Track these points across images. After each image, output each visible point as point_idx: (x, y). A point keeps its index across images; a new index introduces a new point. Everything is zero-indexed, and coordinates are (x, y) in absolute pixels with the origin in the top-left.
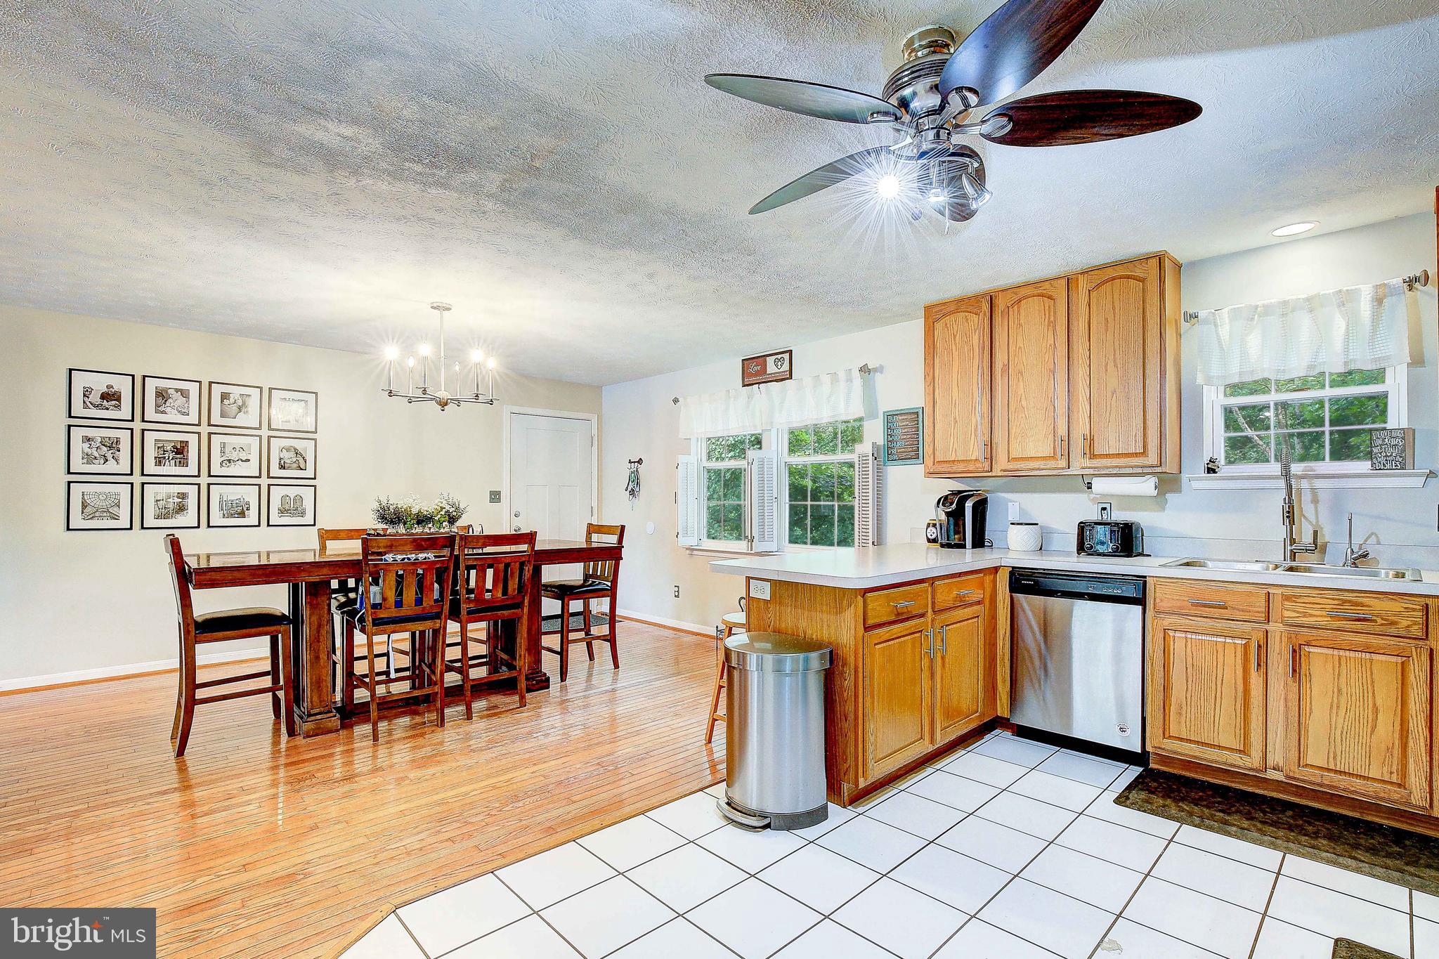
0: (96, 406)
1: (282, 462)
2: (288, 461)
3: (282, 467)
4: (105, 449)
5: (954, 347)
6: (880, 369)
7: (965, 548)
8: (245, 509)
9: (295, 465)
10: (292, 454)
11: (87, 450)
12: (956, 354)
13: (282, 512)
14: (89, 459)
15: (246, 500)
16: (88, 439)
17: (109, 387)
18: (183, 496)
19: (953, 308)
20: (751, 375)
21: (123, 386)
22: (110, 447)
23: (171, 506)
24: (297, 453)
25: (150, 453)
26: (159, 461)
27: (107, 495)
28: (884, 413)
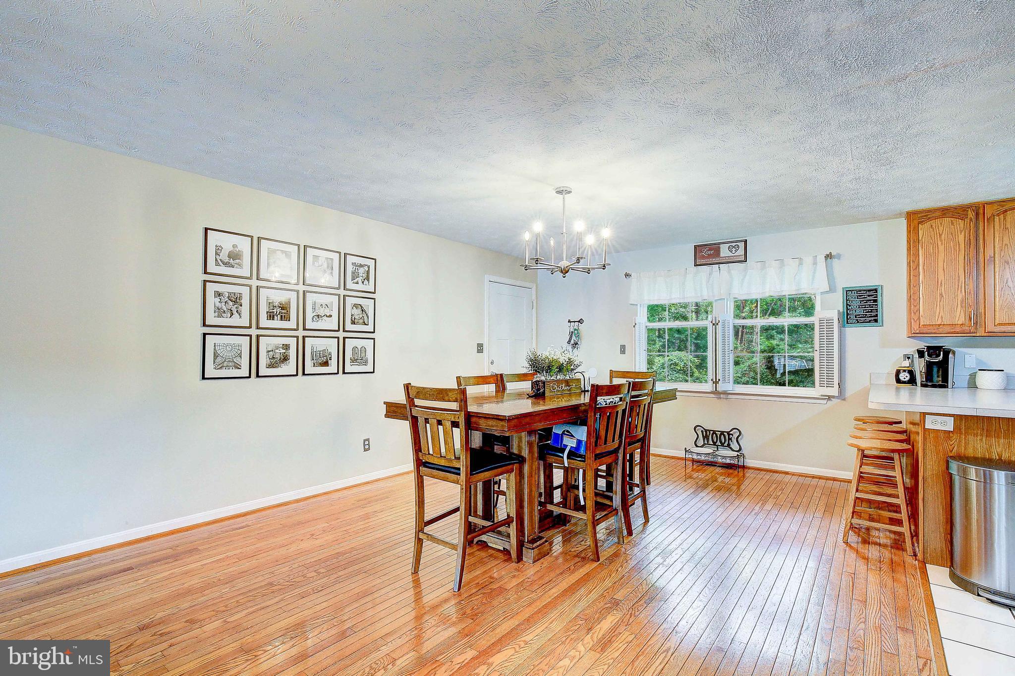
0: (225, 264)
1: (353, 318)
2: (357, 317)
3: (353, 323)
4: (231, 303)
5: (940, 243)
6: (839, 256)
7: (948, 388)
8: (328, 359)
9: (361, 321)
10: (359, 311)
11: (218, 304)
12: (941, 248)
13: (354, 361)
14: (220, 312)
15: (329, 351)
16: (218, 294)
17: (234, 246)
18: (287, 347)
19: (937, 214)
20: (703, 257)
21: (244, 245)
22: (235, 302)
23: (278, 356)
24: (362, 311)
25: (263, 310)
26: (271, 316)
27: (233, 346)
28: (843, 288)
